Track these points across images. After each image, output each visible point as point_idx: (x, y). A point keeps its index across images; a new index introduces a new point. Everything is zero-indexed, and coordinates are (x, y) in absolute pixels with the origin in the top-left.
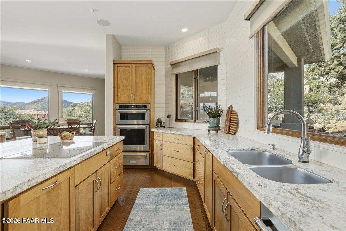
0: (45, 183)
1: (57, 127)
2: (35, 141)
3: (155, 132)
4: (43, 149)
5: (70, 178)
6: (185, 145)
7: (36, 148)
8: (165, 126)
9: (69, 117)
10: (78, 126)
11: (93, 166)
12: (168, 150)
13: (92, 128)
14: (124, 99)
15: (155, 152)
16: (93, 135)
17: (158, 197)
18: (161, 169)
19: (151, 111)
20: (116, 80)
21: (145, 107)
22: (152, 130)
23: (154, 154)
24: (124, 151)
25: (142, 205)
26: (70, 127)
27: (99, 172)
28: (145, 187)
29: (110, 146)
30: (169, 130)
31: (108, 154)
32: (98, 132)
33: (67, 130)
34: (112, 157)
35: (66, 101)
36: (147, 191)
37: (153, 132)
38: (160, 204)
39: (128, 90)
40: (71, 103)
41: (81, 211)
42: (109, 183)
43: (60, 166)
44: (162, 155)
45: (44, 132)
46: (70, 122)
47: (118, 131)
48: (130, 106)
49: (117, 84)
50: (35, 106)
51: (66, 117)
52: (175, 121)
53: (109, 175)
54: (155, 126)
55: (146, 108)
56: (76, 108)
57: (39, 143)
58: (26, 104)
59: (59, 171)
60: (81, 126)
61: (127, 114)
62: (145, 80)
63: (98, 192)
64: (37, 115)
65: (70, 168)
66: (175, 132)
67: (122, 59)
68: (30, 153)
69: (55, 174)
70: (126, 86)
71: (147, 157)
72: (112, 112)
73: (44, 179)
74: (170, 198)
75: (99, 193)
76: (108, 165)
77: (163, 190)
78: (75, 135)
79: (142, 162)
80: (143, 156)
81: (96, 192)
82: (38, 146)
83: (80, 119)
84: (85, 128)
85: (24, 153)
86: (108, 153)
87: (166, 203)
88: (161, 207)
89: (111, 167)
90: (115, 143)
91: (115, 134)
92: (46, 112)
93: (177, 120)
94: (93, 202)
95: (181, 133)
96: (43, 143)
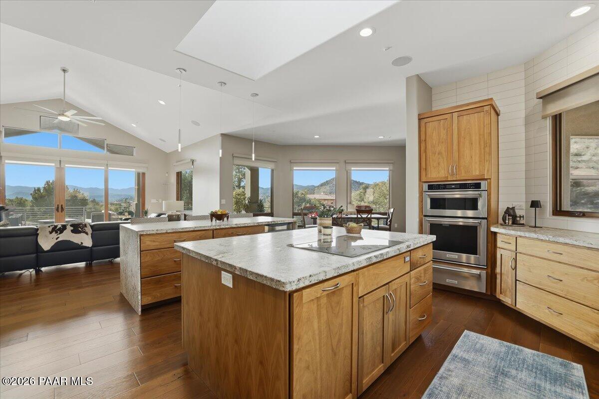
0: (326, 284)
1: (344, 216)
2: (320, 231)
3: (499, 233)
4: (327, 242)
5: (353, 284)
6: (583, 268)
7: (321, 240)
8: (523, 224)
9: (359, 203)
10: (369, 216)
11: (385, 274)
12: (530, 271)
13: (387, 219)
14: (438, 174)
15: (498, 270)
16: (389, 230)
17: (503, 359)
18: (511, 306)
19: (490, 194)
20: (423, 145)
21: (477, 186)
22: (493, 229)
23: (496, 275)
24: (436, 260)
25: (466, 362)
26: (359, 216)
27: (394, 286)
28: (474, 332)
29: (410, 249)
30: (535, 232)
31: (406, 260)
32: (396, 225)
33: (356, 220)
34: (413, 266)
35: (356, 182)
36: (477, 340)
37: (495, 234)
38: (505, 374)
39: (443, 158)
40: (362, 183)
41: (366, 333)
42: (408, 306)
43: (342, 266)
44: (516, 280)
45: (328, 221)
46: (359, 211)
47: (427, 227)
48: (447, 186)
49: (425, 152)
50: (323, 189)
51: (356, 203)
52: (553, 215)
53: (408, 293)
54: (499, 222)
55: (480, 188)
56: (368, 190)
57: (324, 235)
58: (315, 187)
59: (341, 272)
60: (373, 216)
61: (444, 199)
62: (477, 138)
63: (391, 313)
64: (326, 200)
65: (353, 271)
66: (551, 238)
67: (434, 109)
68: (315, 245)
69: (336, 275)
70: (440, 153)
71: (482, 277)
72: (417, 195)
73: (324, 278)
74: (532, 371)
75: (391, 316)
76: (406, 278)
77: (516, 351)
78: (363, 228)
79: (471, 285)
80: (473, 275)
81: (387, 313)
82: (323, 237)
83: (373, 207)
84: (378, 219)
85: (310, 244)
86: (408, 259)
87: (521, 379)
88: (509, 382)
89: (413, 281)
90: (418, 245)
91: (421, 232)
92: (333, 197)
93: (558, 211)
94: (382, 326)
95: (567, 241)
96: (327, 235)
